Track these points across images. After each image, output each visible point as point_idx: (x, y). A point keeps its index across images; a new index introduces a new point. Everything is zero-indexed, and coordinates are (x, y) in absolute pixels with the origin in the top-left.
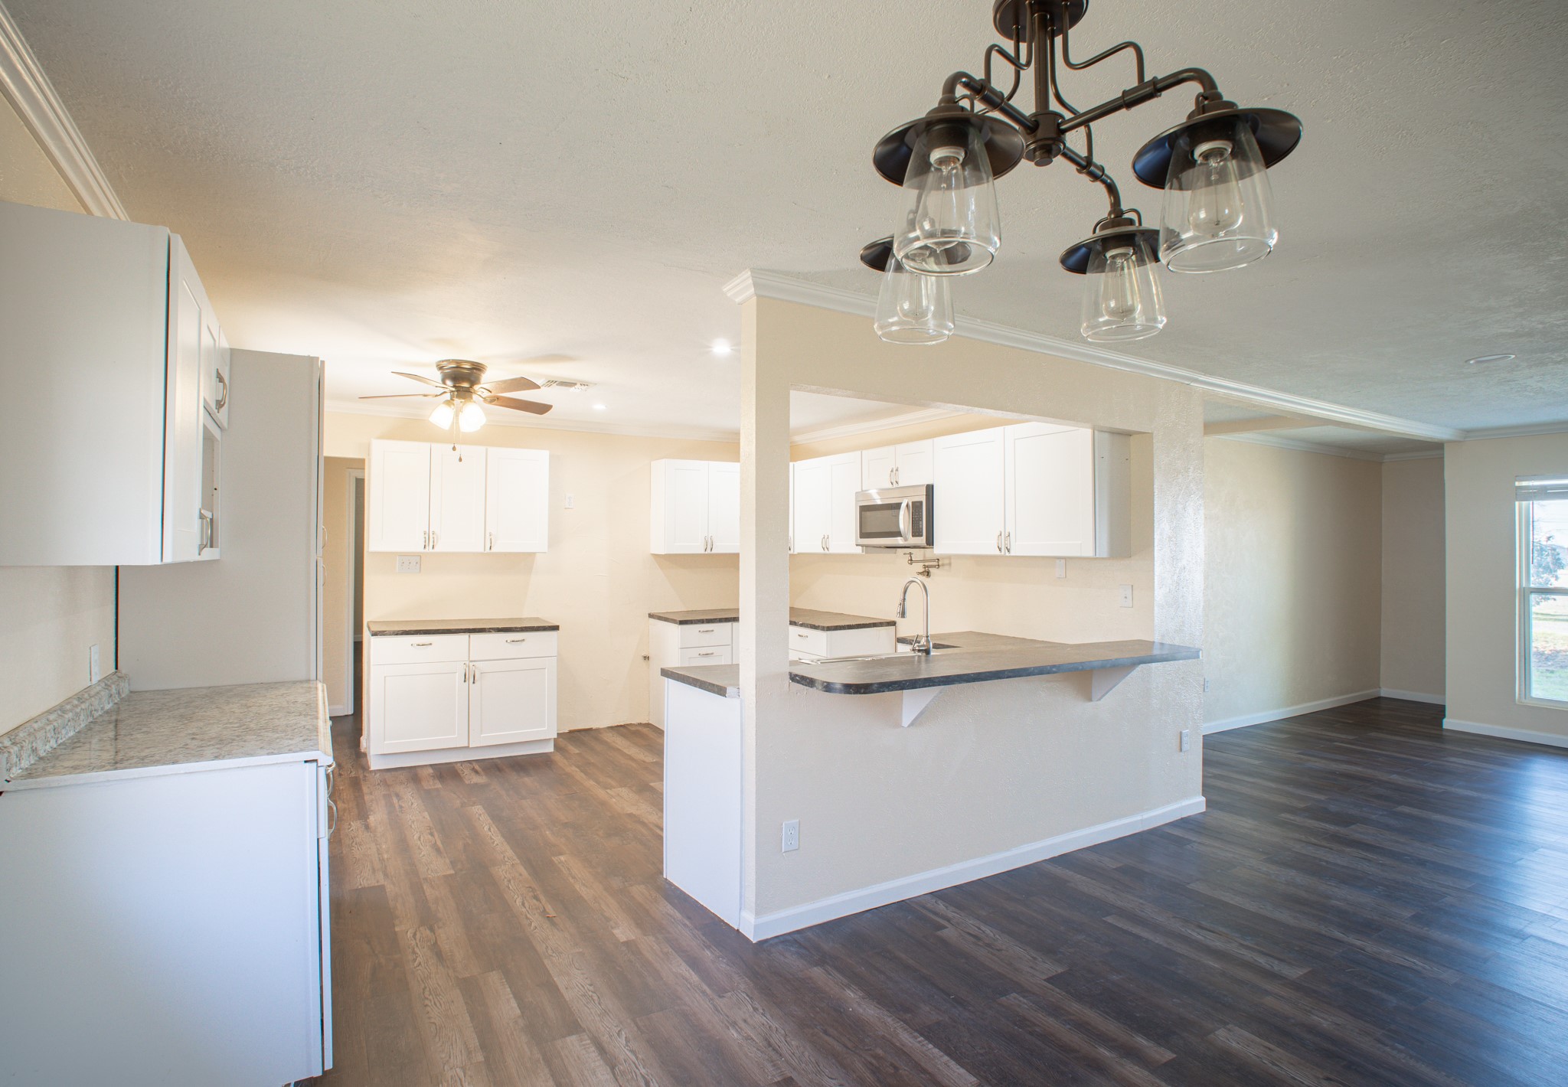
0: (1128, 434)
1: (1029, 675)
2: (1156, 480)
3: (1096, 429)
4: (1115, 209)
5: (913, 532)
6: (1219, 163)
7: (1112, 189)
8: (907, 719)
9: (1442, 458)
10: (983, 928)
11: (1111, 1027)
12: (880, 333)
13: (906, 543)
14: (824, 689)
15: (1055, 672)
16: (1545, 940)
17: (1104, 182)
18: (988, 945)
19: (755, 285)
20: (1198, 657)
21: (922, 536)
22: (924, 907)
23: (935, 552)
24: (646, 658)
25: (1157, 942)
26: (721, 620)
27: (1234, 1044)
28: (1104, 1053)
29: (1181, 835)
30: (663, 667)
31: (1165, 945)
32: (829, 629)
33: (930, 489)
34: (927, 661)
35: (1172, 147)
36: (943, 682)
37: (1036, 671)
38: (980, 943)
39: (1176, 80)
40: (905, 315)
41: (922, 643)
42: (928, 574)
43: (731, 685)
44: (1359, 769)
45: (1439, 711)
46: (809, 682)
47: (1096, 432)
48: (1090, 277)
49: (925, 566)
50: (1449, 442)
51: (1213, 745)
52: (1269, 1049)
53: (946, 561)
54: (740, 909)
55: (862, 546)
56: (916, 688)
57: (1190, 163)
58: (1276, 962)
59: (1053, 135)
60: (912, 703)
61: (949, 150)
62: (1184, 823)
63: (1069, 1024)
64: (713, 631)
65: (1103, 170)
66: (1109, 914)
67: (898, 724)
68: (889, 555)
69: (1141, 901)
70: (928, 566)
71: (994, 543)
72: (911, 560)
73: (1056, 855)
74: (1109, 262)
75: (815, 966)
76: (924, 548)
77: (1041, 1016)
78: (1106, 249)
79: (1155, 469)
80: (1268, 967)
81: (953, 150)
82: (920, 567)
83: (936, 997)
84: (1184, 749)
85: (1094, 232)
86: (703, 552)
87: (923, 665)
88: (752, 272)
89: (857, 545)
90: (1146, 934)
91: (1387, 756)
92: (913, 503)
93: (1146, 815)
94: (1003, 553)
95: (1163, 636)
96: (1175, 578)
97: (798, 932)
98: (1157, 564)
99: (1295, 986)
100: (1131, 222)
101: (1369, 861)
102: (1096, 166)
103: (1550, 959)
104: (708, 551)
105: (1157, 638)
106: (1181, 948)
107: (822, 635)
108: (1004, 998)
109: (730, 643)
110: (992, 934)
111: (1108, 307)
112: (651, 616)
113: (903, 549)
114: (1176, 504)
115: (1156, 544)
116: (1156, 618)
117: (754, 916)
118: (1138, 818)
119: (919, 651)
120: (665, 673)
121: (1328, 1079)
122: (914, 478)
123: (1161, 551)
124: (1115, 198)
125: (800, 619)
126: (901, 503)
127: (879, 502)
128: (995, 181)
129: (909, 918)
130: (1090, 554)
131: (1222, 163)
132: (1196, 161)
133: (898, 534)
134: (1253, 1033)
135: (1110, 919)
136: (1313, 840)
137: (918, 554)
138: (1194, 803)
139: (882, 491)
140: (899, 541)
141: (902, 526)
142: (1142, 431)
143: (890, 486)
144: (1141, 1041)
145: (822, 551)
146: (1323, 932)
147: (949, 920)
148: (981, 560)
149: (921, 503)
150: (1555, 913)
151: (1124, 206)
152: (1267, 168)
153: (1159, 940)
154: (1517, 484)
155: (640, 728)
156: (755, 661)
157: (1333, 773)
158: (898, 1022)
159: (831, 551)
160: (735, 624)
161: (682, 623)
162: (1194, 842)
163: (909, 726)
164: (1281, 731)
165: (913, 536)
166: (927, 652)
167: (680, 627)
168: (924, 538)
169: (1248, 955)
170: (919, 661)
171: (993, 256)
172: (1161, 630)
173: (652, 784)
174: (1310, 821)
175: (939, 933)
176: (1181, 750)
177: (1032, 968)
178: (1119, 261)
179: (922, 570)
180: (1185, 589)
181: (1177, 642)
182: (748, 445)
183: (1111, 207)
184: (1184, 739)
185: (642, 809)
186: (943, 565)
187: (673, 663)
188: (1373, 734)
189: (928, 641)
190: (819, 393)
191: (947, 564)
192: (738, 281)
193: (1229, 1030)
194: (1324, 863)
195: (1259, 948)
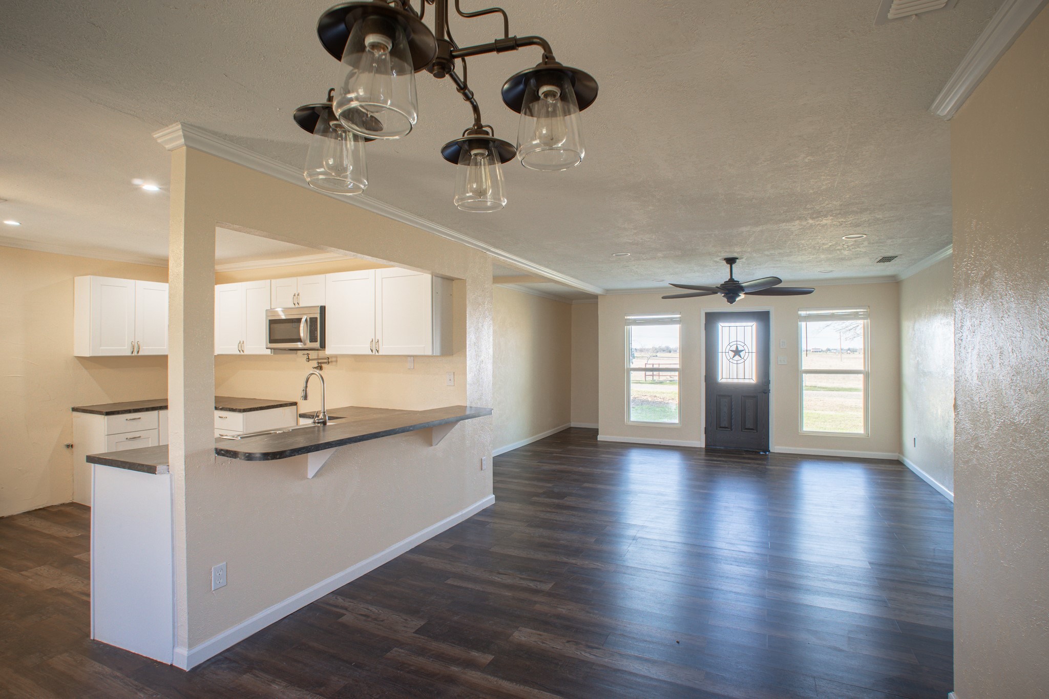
0: (451, 279)
1: (395, 433)
2: (467, 308)
3: (435, 275)
4: (477, 123)
5: (310, 339)
6: (553, 101)
7: (476, 109)
8: (311, 473)
9: (597, 304)
10: (370, 608)
11: (456, 651)
12: (308, 180)
13: (305, 346)
14: (247, 459)
15: (412, 430)
16: (644, 538)
17: (472, 103)
18: (375, 619)
19: (185, 137)
20: (491, 414)
21: (317, 341)
22: (328, 604)
23: (326, 353)
24: (70, 446)
25: (477, 589)
26: (147, 410)
27: (523, 639)
28: (455, 669)
29: (484, 520)
30: (88, 454)
31: (481, 590)
32: (245, 411)
33: (323, 309)
34: (324, 430)
35: (526, 85)
36: (338, 444)
37: (400, 430)
38: (369, 619)
39: (528, 42)
40: (329, 169)
41: (320, 417)
42: (321, 368)
43: (160, 464)
44: (566, 467)
45: (595, 432)
46: (233, 454)
47: (434, 277)
48: (459, 167)
49: (319, 363)
50: (601, 295)
51: (498, 462)
52: (540, 635)
53: (334, 359)
54: (174, 647)
55: (271, 349)
56: (319, 450)
57: (537, 98)
58: (538, 583)
59: (447, 57)
60: (314, 462)
61: (381, 38)
62: (485, 512)
63: (432, 658)
64: (140, 418)
65: (473, 95)
66: (448, 578)
67: (305, 477)
68: (291, 356)
69: (466, 565)
70: (321, 363)
71: (368, 346)
72: (308, 359)
73: (413, 547)
74: (472, 157)
75: (244, 674)
76: (318, 350)
77: (414, 658)
78: (471, 148)
79: (467, 302)
80: (535, 587)
81: (384, 39)
82: (315, 364)
83: (342, 668)
84: (483, 469)
85: (463, 135)
86: (129, 354)
87: (322, 433)
88: (182, 125)
89: (267, 348)
90: (470, 585)
91: (576, 458)
92: (310, 318)
93: (464, 511)
94: (374, 353)
95: (471, 402)
96: (478, 367)
97: (228, 650)
98: (468, 359)
99: (549, 594)
100: (487, 133)
101: (574, 516)
102: (469, 90)
103: (646, 547)
104: (135, 354)
105: (468, 404)
106: (490, 589)
107: (239, 416)
108: (389, 653)
109: (157, 427)
110: (377, 611)
111: (472, 187)
112: (74, 409)
113: (302, 351)
114: (478, 323)
115: (467, 347)
116: (467, 392)
117: (187, 650)
118: (460, 514)
119: (318, 423)
120: (92, 459)
121: (568, 642)
122: (311, 300)
123: (470, 351)
124: (477, 116)
125: (225, 405)
126: (302, 318)
127: (283, 317)
128: (415, 74)
129: (318, 614)
130: (430, 353)
131: (554, 102)
132: (540, 97)
133: (299, 340)
134: (531, 629)
135: (449, 582)
136: (549, 510)
137: (313, 354)
138: (489, 499)
139: (285, 310)
140: (299, 345)
141: (302, 335)
142: (460, 278)
143: (293, 306)
144: (474, 654)
145: (238, 353)
146: (558, 560)
147: (346, 609)
148: (358, 358)
149: (316, 318)
150: (646, 524)
151: (483, 122)
152: (580, 111)
153: (478, 587)
154: (626, 317)
155: (63, 508)
156: (183, 442)
157: (554, 471)
158: (315, 696)
159: (246, 353)
160: (162, 412)
161: (108, 414)
162: (491, 522)
163: (313, 477)
164: (526, 451)
165: (310, 342)
166: (324, 423)
167: (106, 417)
168: (319, 342)
169: (525, 583)
170: (319, 431)
171: (411, 128)
172: (470, 398)
173: (76, 557)
174: (546, 499)
175: (340, 620)
176: (482, 469)
177: (405, 627)
178: (479, 158)
179: (316, 365)
180: (483, 374)
181: (479, 406)
182: (177, 268)
183: (475, 121)
184: (484, 462)
185: (67, 581)
186: (332, 362)
187: (100, 448)
188: (570, 447)
189: (324, 416)
190: (240, 231)
191: (334, 361)
192: (169, 130)
193: (520, 631)
194: (555, 522)
195: (529, 578)
